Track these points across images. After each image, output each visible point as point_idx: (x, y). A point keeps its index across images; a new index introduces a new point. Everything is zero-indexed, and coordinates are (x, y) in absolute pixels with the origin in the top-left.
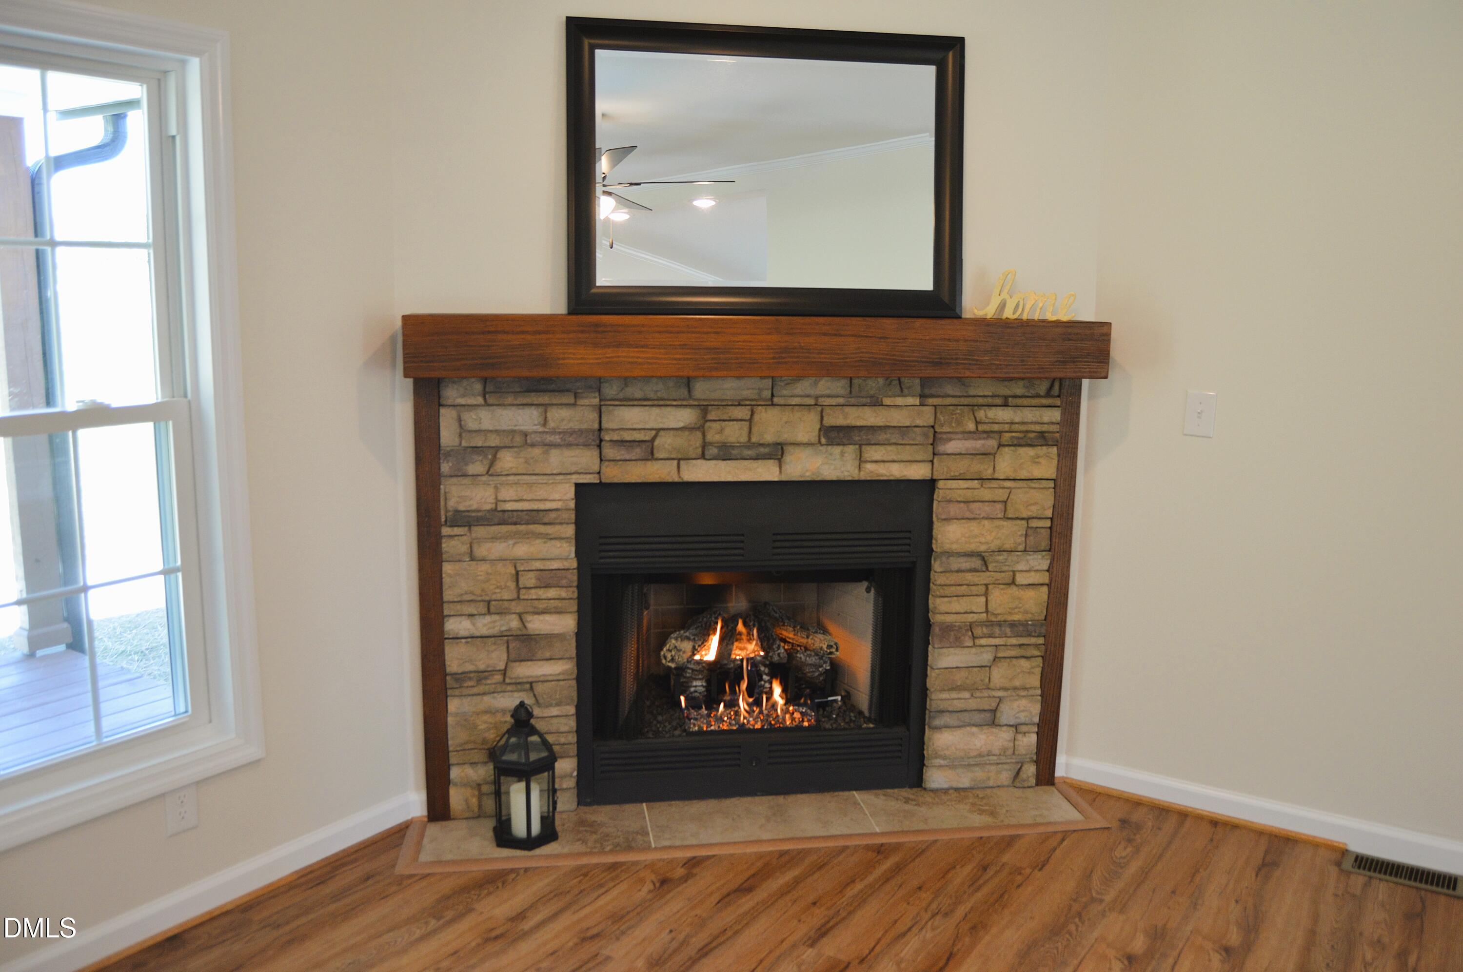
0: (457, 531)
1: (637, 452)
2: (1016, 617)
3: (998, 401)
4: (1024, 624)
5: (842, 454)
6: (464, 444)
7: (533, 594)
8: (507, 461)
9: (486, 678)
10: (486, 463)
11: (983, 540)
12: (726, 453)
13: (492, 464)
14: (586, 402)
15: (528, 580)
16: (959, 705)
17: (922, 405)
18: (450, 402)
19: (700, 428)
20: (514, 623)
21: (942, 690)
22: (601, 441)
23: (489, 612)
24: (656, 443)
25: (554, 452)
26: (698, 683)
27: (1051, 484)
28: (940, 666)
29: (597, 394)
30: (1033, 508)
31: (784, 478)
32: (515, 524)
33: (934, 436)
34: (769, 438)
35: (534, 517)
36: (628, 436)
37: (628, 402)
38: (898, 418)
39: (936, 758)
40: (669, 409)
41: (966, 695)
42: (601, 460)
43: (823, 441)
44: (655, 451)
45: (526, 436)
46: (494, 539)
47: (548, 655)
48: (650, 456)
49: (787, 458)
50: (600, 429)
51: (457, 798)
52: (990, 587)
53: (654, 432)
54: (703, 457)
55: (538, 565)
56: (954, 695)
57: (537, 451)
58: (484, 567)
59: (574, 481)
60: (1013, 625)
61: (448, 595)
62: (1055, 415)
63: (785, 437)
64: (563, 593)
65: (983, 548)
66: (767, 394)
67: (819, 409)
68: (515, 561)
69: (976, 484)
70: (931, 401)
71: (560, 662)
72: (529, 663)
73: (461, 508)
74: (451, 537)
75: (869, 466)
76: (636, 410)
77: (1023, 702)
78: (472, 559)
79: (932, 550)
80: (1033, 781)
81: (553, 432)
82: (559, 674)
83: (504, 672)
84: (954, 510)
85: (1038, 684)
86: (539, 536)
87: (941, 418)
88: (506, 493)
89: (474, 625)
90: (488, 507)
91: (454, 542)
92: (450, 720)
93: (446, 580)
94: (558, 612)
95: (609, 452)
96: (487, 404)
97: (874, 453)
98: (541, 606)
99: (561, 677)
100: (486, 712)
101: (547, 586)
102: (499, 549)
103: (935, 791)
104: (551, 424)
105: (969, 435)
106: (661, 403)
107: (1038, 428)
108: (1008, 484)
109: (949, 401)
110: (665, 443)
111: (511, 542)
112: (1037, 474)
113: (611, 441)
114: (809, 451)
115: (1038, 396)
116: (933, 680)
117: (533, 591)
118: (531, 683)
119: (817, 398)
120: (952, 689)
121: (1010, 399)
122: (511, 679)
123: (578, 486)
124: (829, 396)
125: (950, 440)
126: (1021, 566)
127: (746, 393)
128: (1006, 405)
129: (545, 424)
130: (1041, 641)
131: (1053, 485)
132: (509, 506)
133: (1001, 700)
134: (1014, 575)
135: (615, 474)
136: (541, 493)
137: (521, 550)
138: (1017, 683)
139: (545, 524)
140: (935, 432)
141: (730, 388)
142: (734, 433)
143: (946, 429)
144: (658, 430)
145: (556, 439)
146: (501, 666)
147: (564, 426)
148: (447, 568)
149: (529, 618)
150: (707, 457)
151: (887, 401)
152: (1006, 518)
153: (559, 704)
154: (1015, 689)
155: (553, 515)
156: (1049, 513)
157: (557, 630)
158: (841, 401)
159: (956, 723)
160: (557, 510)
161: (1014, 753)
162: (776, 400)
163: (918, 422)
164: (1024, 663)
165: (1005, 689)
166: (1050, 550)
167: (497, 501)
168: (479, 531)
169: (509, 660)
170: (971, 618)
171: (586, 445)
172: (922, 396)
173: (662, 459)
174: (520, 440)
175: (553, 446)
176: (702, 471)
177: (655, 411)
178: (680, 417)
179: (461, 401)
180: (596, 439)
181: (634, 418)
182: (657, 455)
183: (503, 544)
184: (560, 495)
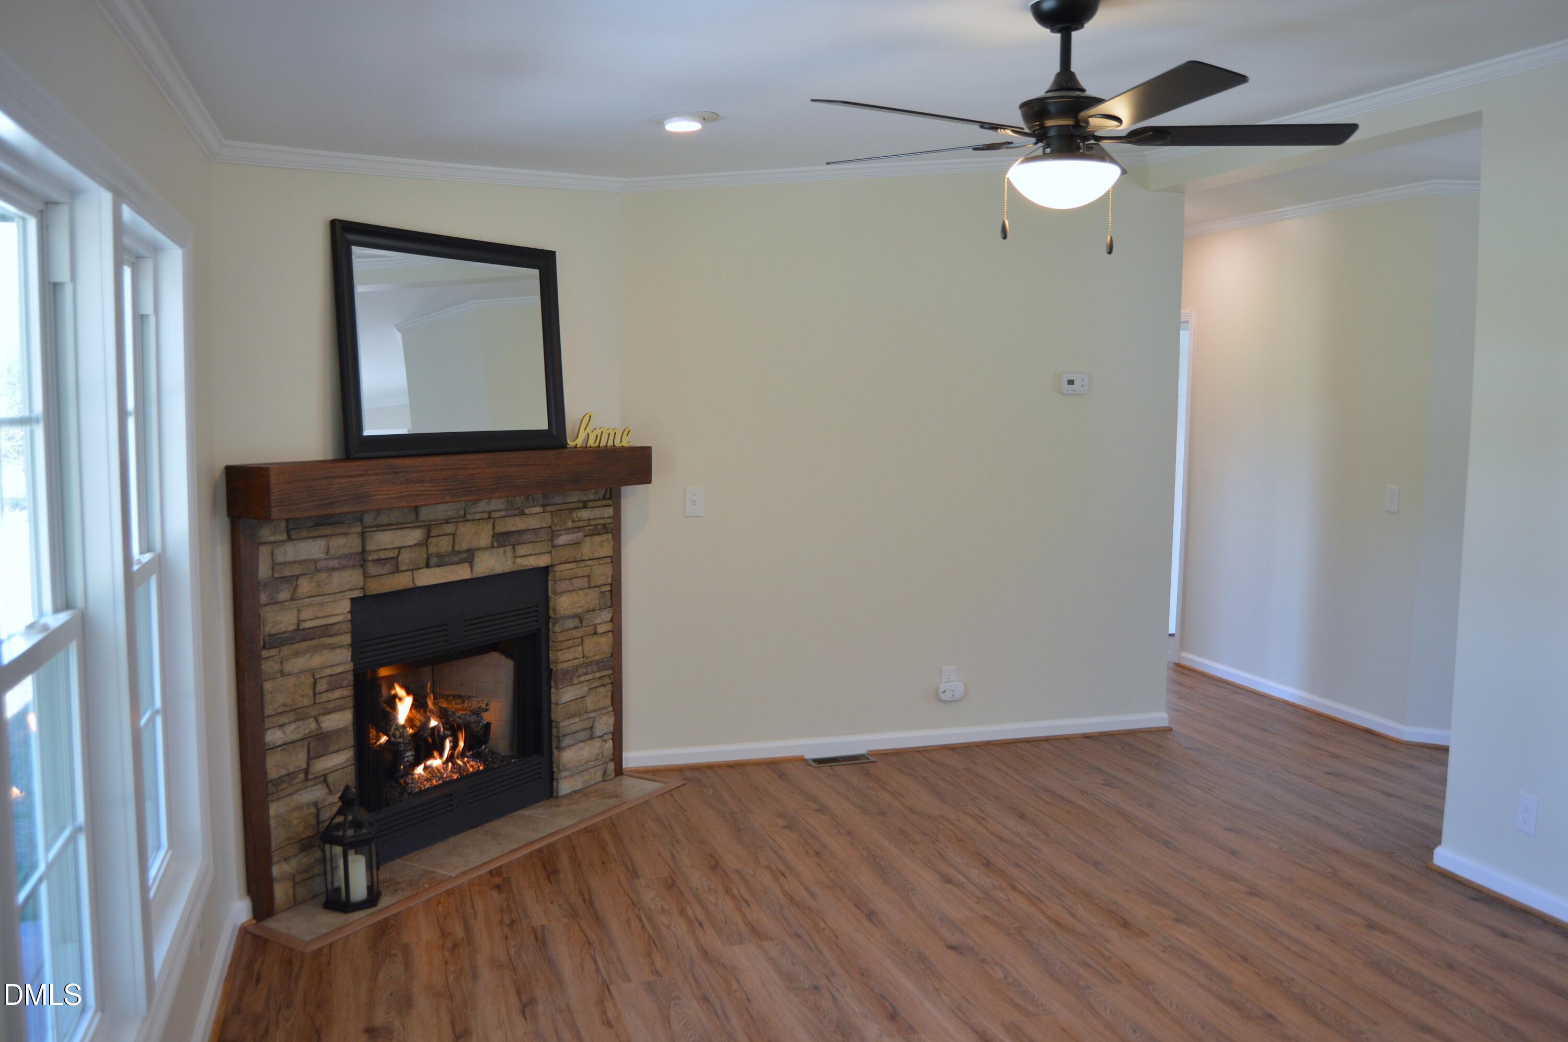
0: (272, 652)
1: (389, 567)
2: (597, 658)
3: (581, 505)
4: (602, 661)
5: (505, 552)
6: (276, 575)
7: (325, 697)
8: (305, 586)
9: (294, 779)
10: (292, 589)
11: (580, 605)
12: (442, 561)
13: (295, 591)
14: (353, 530)
15: (322, 686)
16: (574, 728)
17: (544, 512)
18: (263, 540)
19: (425, 543)
20: (313, 726)
21: (565, 720)
22: (365, 561)
23: (296, 720)
24: (400, 558)
25: (336, 574)
26: (409, 754)
27: (609, 560)
28: (562, 702)
29: (359, 524)
30: (603, 578)
31: (475, 576)
32: (311, 639)
33: (552, 534)
34: (464, 546)
35: (325, 631)
36: (383, 555)
37: (381, 527)
38: (533, 523)
39: (565, 771)
40: (407, 530)
41: (577, 720)
42: (364, 577)
43: (495, 544)
44: (399, 565)
45: (316, 562)
46: (297, 654)
47: (336, 747)
48: (397, 570)
49: (476, 560)
50: (363, 551)
51: (281, 892)
52: (584, 638)
53: (398, 550)
54: (428, 566)
55: (328, 671)
56: (572, 721)
57: (323, 575)
58: (291, 681)
59: (348, 597)
60: (597, 663)
61: (269, 711)
62: (609, 512)
63: (474, 544)
64: (344, 693)
65: (580, 611)
66: (462, 513)
67: (492, 521)
68: (313, 672)
69: (573, 565)
70: (549, 508)
71: (345, 751)
72: (324, 757)
73: (273, 632)
74: (267, 658)
75: (519, 560)
76: (388, 533)
77: (605, 718)
78: (283, 675)
79: (549, 617)
80: (613, 774)
81: (333, 558)
82: (344, 762)
83: (307, 771)
84: (564, 585)
85: (609, 703)
86: (325, 647)
87: (556, 520)
88: (306, 614)
89: (284, 733)
90: (292, 628)
91: (270, 662)
92: (272, 823)
93: (267, 697)
94: (341, 709)
95: (372, 569)
96: (290, 539)
97: (522, 550)
98: (331, 706)
99: (345, 765)
100: (295, 809)
101: (334, 689)
102: (298, 664)
103: (564, 796)
104: (332, 552)
105: (569, 530)
106: (403, 526)
107: (602, 522)
108: (589, 563)
109: (558, 507)
110: (405, 557)
111: (308, 656)
112: (603, 554)
113: (373, 560)
114: (488, 553)
115: (599, 500)
116: (557, 713)
117: (324, 695)
118: (325, 776)
119: (489, 513)
120: (569, 718)
121: (588, 503)
122: (312, 774)
123: (353, 600)
124: (496, 511)
125: (561, 535)
126: (597, 621)
127: (451, 513)
128: (585, 507)
129: (327, 553)
130: (610, 672)
131: (610, 561)
132: (308, 625)
133: (594, 719)
134: (595, 627)
135: (375, 587)
136: (329, 610)
137: (316, 661)
138: (601, 705)
139: (331, 636)
140: (552, 531)
141: (442, 511)
142: (445, 545)
143: (558, 528)
144: (400, 548)
145: (335, 563)
146: (304, 766)
147: (340, 552)
148: (268, 686)
149: (322, 718)
150: (431, 565)
151: (527, 511)
152: (589, 587)
154: (600, 709)
155: (337, 627)
156: (610, 581)
157: (341, 724)
158: (503, 513)
159: (573, 742)
160: (338, 623)
161: (602, 757)
162: (468, 517)
163: (544, 525)
164: (602, 690)
165: (595, 711)
166: (611, 607)
167: (299, 622)
168: (286, 650)
169: (309, 759)
170: (576, 662)
171: (354, 566)
172: (544, 506)
173: (404, 571)
174: (312, 567)
175: (334, 569)
176: (429, 577)
177: (399, 532)
178: (414, 536)
179: (272, 539)
180: (361, 559)
181: (385, 540)
182: (402, 568)
183: (304, 658)
184: (341, 610)
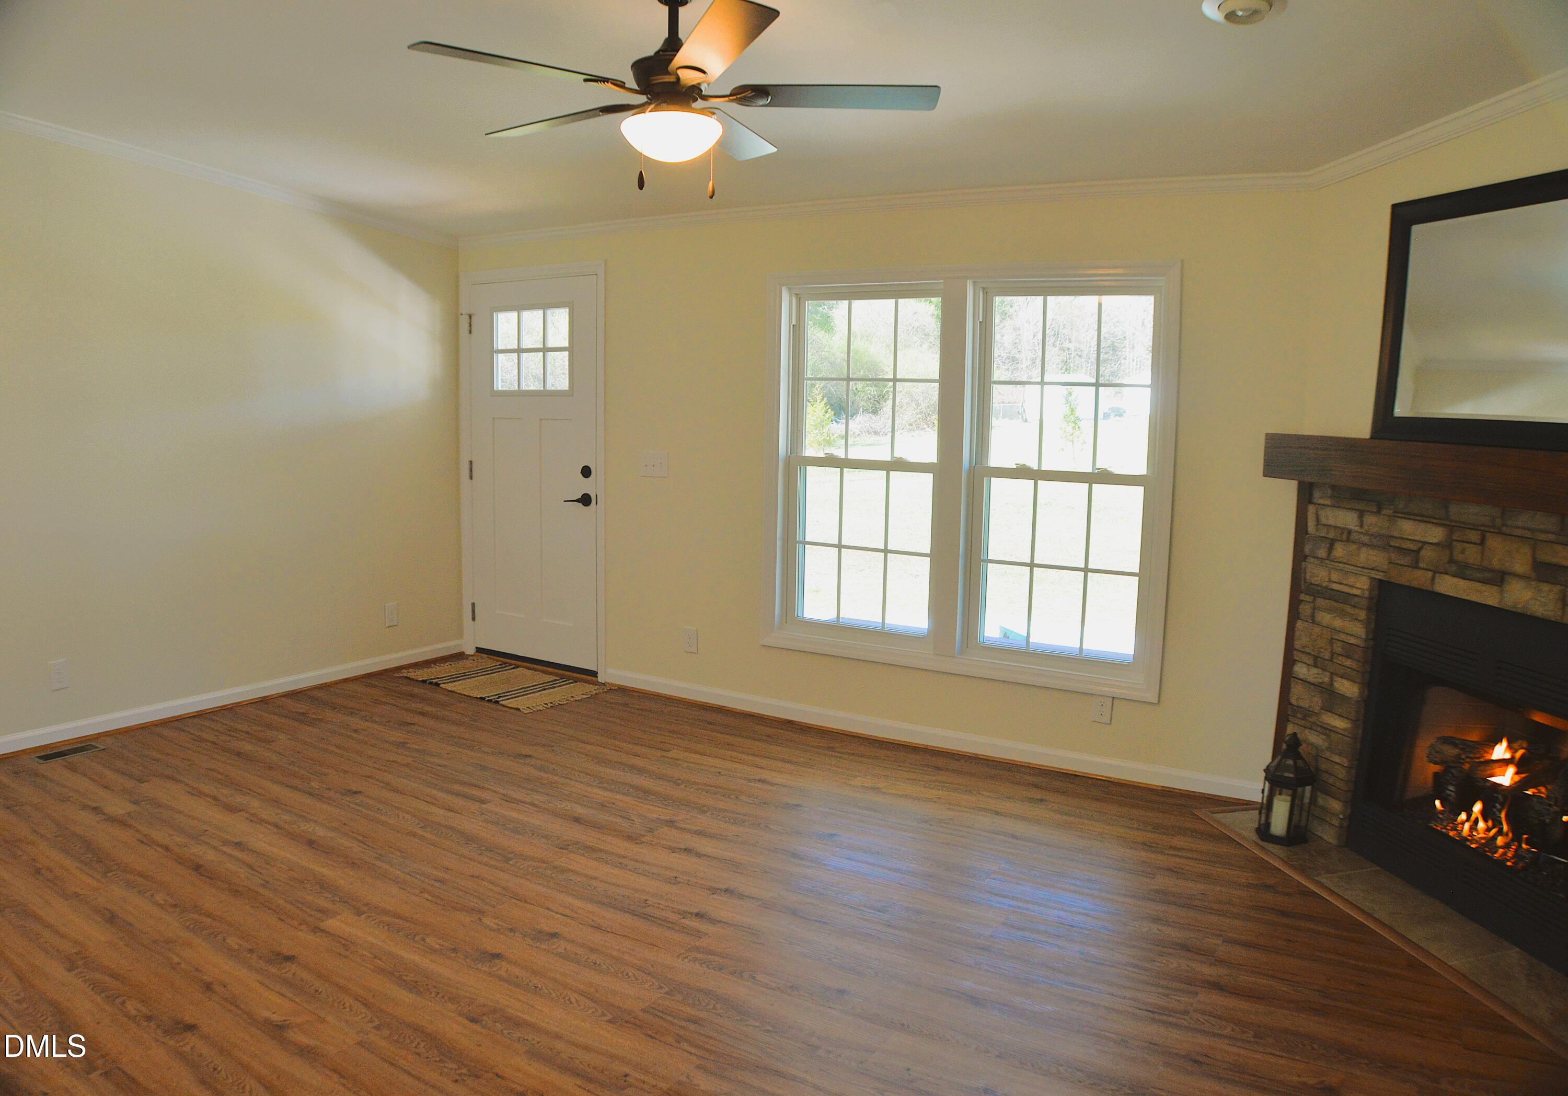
0: (1308, 598)
1: (1406, 560)
5: (1548, 592)
6: (1318, 533)
7: (1340, 660)
8: (1339, 551)
9: (1308, 716)
10: (1328, 550)
12: (1463, 571)
13: (1330, 552)
14: (1384, 512)
15: (1338, 647)
18: (1315, 501)
19: (1446, 545)
20: (1327, 680)
22: (1390, 545)
23: (1316, 666)
24: (1421, 553)
25: (1364, 549)
29: (1392, 507)
31: (1502, 606)
32: (1337, 601)
34: (1495, 564)
35: (1346, 598)
36: (1404, 545)
37: (1408, 515)
40: (1430, 526)
42: (1388, 561)
43: (1534, 574)
44: (1419, 561)
45: (1350, 533)
46: (1325, 609)
47: (1340, 711)
48: (1415, 566)
49: (1507, 586)
50: (1390, 535)
53: (1420, 544)
54: (1449, 572)
55: (1345, 638)
57: (1354, 547)
58: (1317, 630)
59: (1371, 575)
61: (1296, 645)
63: (1506, 566)
64: (1355, 666)
66: (1497, 522)
67: (1534, 542)
68: (1333, 631)
71: (1347, 721)
72: (1331, 714)
73: (1312, 581)
74: (1305, 601)
76: (1411, 522)
78: (1313, 622)
81: (1366, 534)
82: (1344, 730)
83: (1318, 715)
86: (1347, 614)
88: (1335, 576)
89: (1307, 672)
90: (1324, 584)
91: (1306, 606)
93: (1298, 634)
94: (1352, 680)
95: (1393, 556)
96: (1333, 505)
98: (1344, 671)
99: (1345, 733)
100: (1304, 742)
101: (1348, 657)
102: (1325, 618)
104: (1365, 527)
106: (1427, 519)
110: (1427, 554)
111: (1334, 615)
113: (1395, 547)
114: (1522, 583)
117: (1339, 658)
118: (1329, 731)
119: (1532, 532)
122: (1321, 722)
123: (1372, 579)
124: (1541, 531)
127: (1481, 519)
129: (1361, 526)
132: (1334, 586)
135: (1395, 575)
136: (1351, 580)
137: (1338, 623)
139: (1352, 606)
141: (1470, 511)
142: (1472, 555)
144: (1425, 543)
145: (1365, 539)
146: (1317, 710)
147: (1374, 530)
148: (1300, 624)
149: (1336, 678)
150: (1452, 573)
153: (1340, 754)
155: (1356, 599)
157: (1349, 693)
158: (1551, 537)
160: (1359, 596)
162: (1504, 529)
167: (1329, 581)
168: (1320, 602)
169: (1321, 708)
171: (1382, 547)
173: (1423, 569)
174: (1346, 535)
175: (1365, 545)
176: (1449, 586)
177: (1423, 525)
178: (1435, 534)
179: (1321, 501)
180: (1385, 543)
181: (1409, 529)
182: (1421, 565)
183: (1330, 616)
184: (1361, 585)
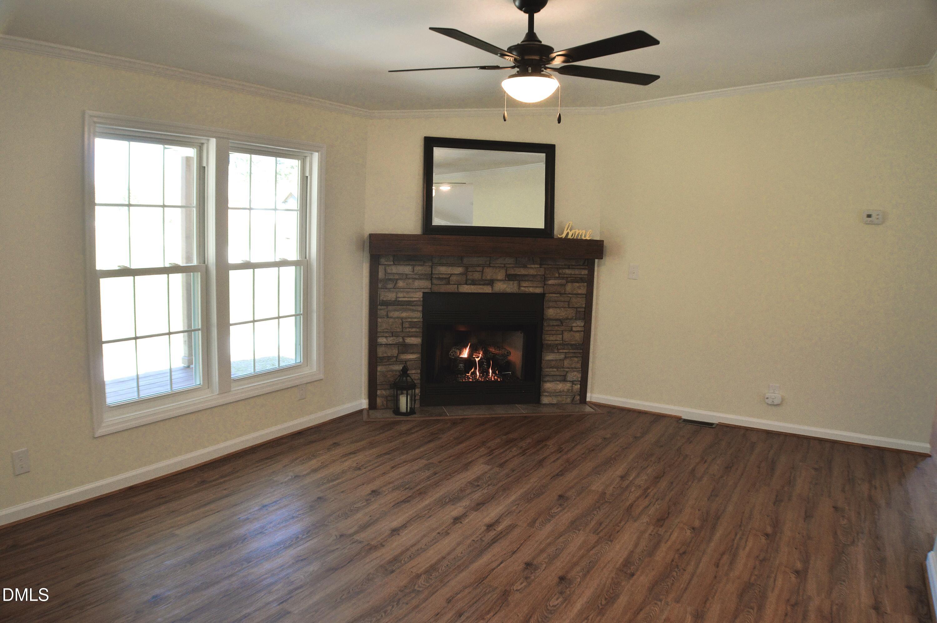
0: (383, 307)
1: (444, 282)
2: (573, 343)
3: (567, 267)
4: (575, 345)
5: (513, 284)
6: (386, 278)
7: (408, 330)
8: (401, 284)
9: (390, 359)
10: (394, 284)
11: (561, 315)
12: (474, 283)
13: (395, 285)
14: (427, 264)
15: (406, 325)
16: (552, 373)
17: (540, 267)
18: (382, 263)
19: (465, 274)
20: (401, 340)
21: (547, 368)
22: (432, 277)
23: (392, 336)
24: (451, 278)
25: (417, 281)
26: (462, 365)
27: (584, 296)
28: (546, 359)
29: (431, 262)
30: (579, 304)
31: (493, 292)
32: (402, 305)
33: (545, 278)
34: (488, 278)
35: (409, 303)
36: (441, 276)
37: (442, 265)
38: (532, 272)
39: (544, 392)
40: (454, 267)
41: (555, 370)
42: (432, 284)
43: (507, 279)
44: (450, 281)
45: (407, 275)
46: (395, 310)
47: (412, 351)
48: (448, 283)
49: (495, 285)
50: (432, 274)
51: (379, 401)
52: (564, 332)
53: (450, 275)
54: (466, 284)
55: (410, 320)
56: (551, 370)
57: (410, 281)
58: (391, 320)
59: (422, 291)
60: (572, 345)
61: (379, 330)
62: (586, 272)
63: (494, 277)
64: (418, 330)
65: (561, 318)
66: (488, 263)
67: (506, 268)
68: (402, 318)
69: (558, 295)
70: (543, 266)
71: (416, 354)
72: (406, 354)
73: (385, 299)
74: (381, 309)
75: (522, 288)
76: (444, 267)
77: (575, 373)
78: (388, 317)
79: (544, 319)
80: (578, 402)
81: (416, 274)
82: (415, 358)
83: (397, 357)
84: (551, 304)
85: (580, 367)
86: (410, 310)
87: (547, 272)
88: (400, 295)
89: (387, 340)
90: (393, 299)
91: (382, 311)
92: (378, 373)
93: (379, 324)
94: (416, 337)
95: (435, 281)
96: (394, 264)
97: (524, 284)
98: (411, 334)
99: (416, 360)
100: (389, 371)
101: (413, 328)
102: (396, 314)
103: (545, 404)
104: (416, 272)
105: (556, 278)
106: (453, 265)
107: (580, 276)
108: (569, 295)
109: (550, 266)
110: (454, 278)
111: (401, 312)
112: (579, 292)
113: (435, 278)
114: (502, 283)
115: (580, 265)
116: (544, 364)
117: (407, 329)
118: (406, 361)
119: (505, 264)
120: (550, 368)
121: (571, 266)
122: (399, 359)
123: (423, 293)
124: (508, 264)
125: (550, 280)
126: (574, 325)
127: (481, 262)
128: (569, 268)
129: (413, 272)
130: (581, 351)
131: (585, 296)
132: (400, 299)
133: (567, 372)
134: (572, 328)
135: (436, 289)
136: (412, 295)
137: (404, 315)
138: (573, 366)
139: (413, 306)
140: (545, 277)
141: (475, 260)
142: (477, 276)
143: (549, 276)
145: (417, 277)
146: (396, 355)
147: (420, 272)
148: (379, 320)
149: (406, 338)
150: (468, 284)
151: (529, 266)
152: (569, 307)
153: (415, 369)
154: (572, 368)
155: (415, 302)
156: (584, 306)
157: (415, 343)
158: (513, 265)
159: (551, 380)
160: (417, 301)
161: (572, 392)
162: (491, 265)
163: (539, 273)
164: (576, 359)
165: (569, 368)
166: (584, 319)
167: (397, 297)
168: (390, 308)
169: (399, 353)
170: (556, 342)
171: (427, 279)
172: (541, 265)
173: (452, 284)
174: (405, 277)
175: (416, 279)
176: (466, 289)
177: (450, 268)
178: (459, 270)
179: (386, 263)
180: (430, 277)
181: (443, 270)
182: (451, 283)
183: (398, 313)
184: (418, 296)
